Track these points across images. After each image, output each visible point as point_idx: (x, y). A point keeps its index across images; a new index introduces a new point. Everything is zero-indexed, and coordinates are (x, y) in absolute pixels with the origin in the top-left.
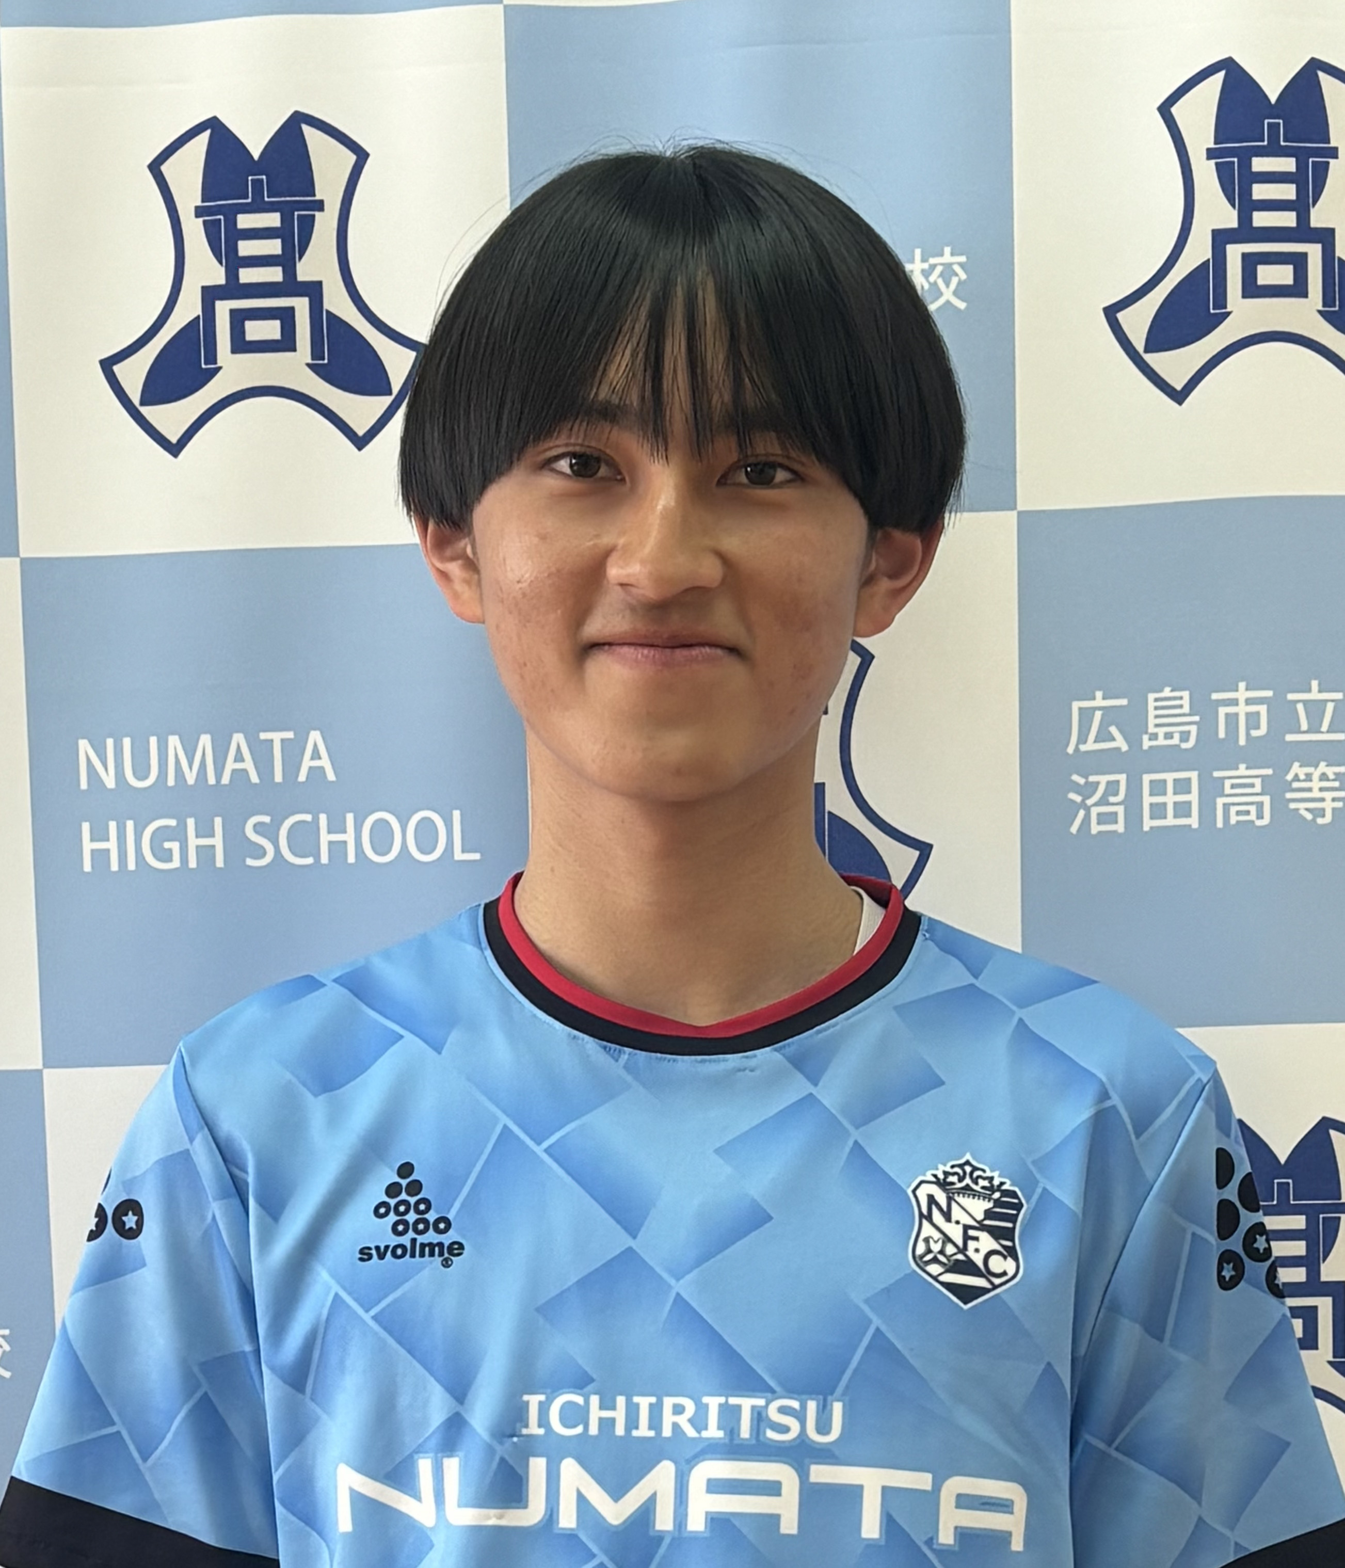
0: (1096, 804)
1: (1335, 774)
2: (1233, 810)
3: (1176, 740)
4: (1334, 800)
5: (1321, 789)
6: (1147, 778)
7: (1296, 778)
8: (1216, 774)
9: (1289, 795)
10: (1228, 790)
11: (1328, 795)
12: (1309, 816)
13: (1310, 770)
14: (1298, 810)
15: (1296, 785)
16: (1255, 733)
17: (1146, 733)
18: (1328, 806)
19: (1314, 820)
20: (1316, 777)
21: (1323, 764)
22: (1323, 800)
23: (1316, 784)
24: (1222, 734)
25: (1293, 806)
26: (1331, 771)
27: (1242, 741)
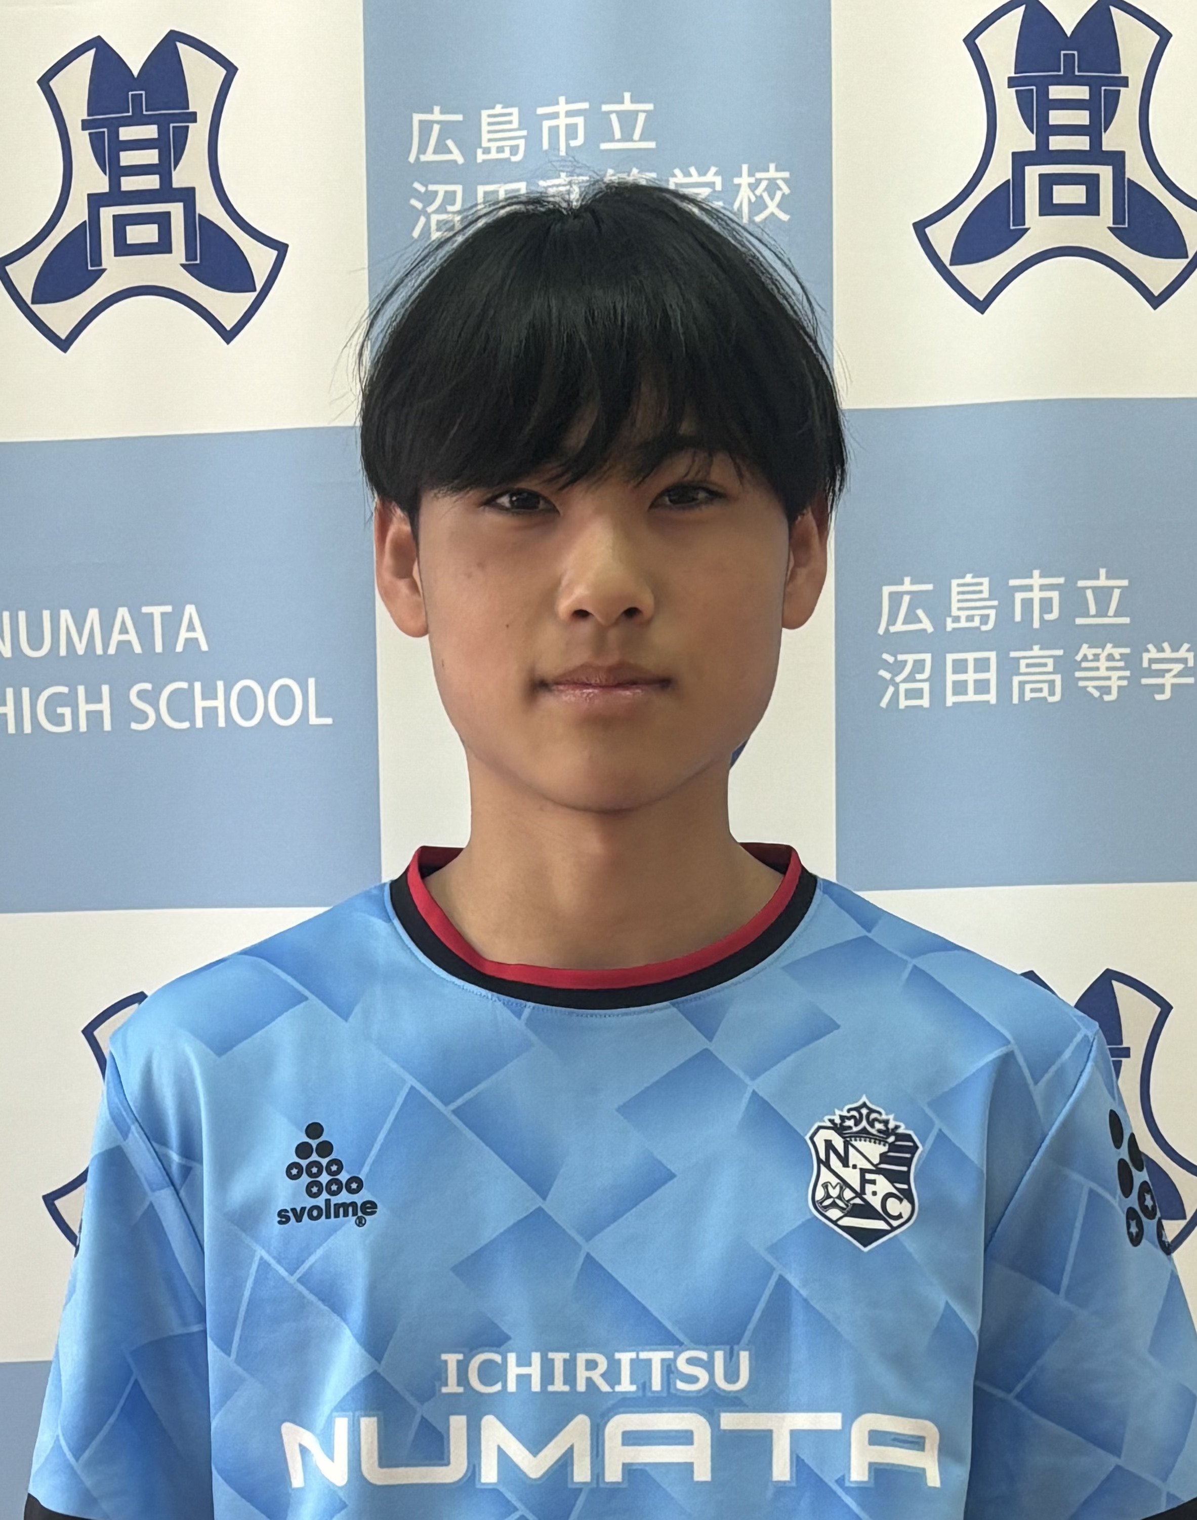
0: (904, 681)
1: (1121, 655)
2: (1028, 687)
3: (976, 623)
4: (1120, 678)
5: (1108, 669)
6: (950, 658)
7: (1085, 658)
8: (1013, 654)
9: (1078, 674)
10: (1023, 669)
11: (1115, 675)
12: (1096, 694)
13: (1098, 651)
14: (1086, 687)
15: (1084, 665)
16: (1047, 617)
17: (950, 616)
18: (1114, 684)
19: (1101, 697)
20: (1103, 657)
21: (1109, 646)
22: (1109, 678)
23: (1103, 664)
24: (1018, 618)
25: (1081, 684)
26: (1117, 652)
27: (1036, 624)
